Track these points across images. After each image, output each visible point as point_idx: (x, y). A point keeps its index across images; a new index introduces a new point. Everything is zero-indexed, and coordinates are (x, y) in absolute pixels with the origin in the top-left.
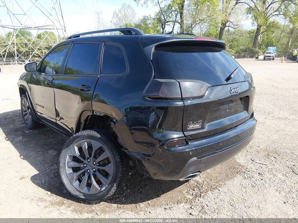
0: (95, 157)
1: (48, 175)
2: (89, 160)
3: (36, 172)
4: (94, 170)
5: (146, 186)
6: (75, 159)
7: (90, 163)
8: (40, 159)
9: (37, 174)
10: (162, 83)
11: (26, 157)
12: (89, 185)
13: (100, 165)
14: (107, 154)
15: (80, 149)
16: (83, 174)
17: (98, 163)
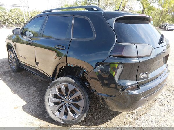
0: (70, 96)
1: (33, 105)
2: (66, 97)
3: (25, 103)
4: (69, 104)
5: (100, 112)
6: (55, 96)
7: (66, 99)
8: (25, 93)
9: (26, 105)
10: (124, 46)
11: (16, 92)
12: (66, 114)
13: (73, 101)
14: (79, 93)
15: (60, 90)
16: (62, 106)
17: (73, 99)
